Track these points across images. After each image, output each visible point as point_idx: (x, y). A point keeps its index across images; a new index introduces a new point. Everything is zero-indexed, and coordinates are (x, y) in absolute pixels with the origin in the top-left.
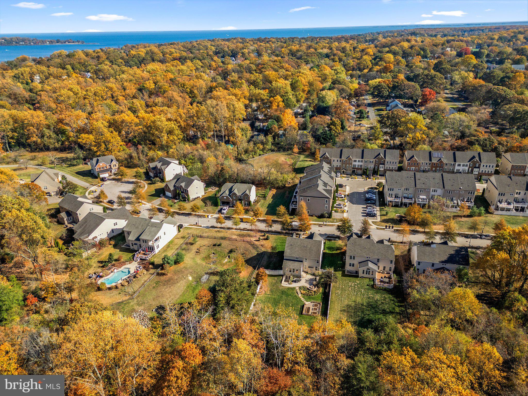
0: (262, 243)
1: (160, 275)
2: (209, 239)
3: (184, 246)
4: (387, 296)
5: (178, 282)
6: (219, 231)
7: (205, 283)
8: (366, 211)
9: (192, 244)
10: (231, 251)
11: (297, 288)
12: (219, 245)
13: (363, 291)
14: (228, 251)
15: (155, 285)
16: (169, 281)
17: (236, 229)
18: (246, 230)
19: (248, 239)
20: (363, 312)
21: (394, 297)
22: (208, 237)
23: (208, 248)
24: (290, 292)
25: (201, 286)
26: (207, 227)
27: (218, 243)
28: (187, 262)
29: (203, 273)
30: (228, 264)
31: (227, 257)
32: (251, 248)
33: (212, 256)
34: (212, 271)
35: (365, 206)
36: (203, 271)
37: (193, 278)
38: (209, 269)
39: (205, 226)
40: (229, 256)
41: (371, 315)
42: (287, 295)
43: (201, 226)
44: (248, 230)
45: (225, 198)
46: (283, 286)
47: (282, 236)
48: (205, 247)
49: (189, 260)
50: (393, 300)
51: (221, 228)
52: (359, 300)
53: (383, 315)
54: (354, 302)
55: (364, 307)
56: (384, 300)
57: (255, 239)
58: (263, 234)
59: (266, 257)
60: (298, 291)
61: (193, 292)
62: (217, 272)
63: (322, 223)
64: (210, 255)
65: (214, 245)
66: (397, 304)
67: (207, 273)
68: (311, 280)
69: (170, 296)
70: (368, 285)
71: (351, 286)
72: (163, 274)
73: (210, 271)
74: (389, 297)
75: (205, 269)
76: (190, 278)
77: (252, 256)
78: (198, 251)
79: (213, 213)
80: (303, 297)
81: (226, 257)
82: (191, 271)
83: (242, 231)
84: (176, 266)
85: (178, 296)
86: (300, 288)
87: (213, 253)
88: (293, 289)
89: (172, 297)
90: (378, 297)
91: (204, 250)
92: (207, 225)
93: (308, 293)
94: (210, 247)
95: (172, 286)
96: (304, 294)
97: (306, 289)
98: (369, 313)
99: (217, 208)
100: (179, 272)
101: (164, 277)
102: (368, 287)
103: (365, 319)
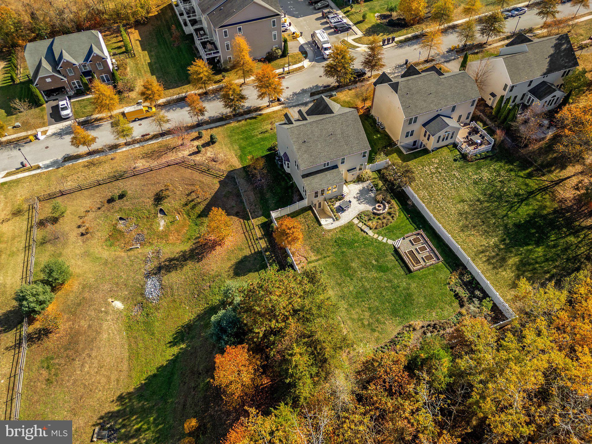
0: (209, 154)
1: (39, 338)
2: (85, 192)
3: (38, 234)
4: (497, 166)
5: (98, 333)
6: (92, 164)
7: (160, 298)
8: (327, 23)
9: (55, 220)
10: (159, 199)
11: (356, 221)
12: (122, 196)
13: (457, 174)
14: (151, 201)
15: (45, 373)
16: (77, 343)
17: (127, 144)
18: (151, 139)
19: (172, 157)
20: (494, 215)
21: (506, 163)
22: (80, 189)
23: (100, 212)
24: (349, 236)
25: (157, 309)
26: (55, 163)
27: (117, 193)
28: (78, 271)
29: (140, 277)
30: (172, 228)
31: (159, 215)
32: (197, 176)
33: (121, 225)
34: (156, 263)
35: (320, 15)
36: (135, 272)
37: (124, 300)
38: (146, 262)
39: (48, 162)
40: (161, 211)
41: (510, 214)
42: (350, 244)
43: (39, 167)
44: (155, 137)
45: (49, 80)
46: (330, 231)
47: (234, 124)
48: (91, 215)
49: (79, 263)
50: (511, 170)
51: (90, 154)
52: (466, 194)
53: (526, 205)
54: (463, 201)
55: (486, 204)
56: (499, 175)
57: (186, 153)
58: (195, 134)
59: (241, 181)
60: (360, 225)
61: (153, 334)
62: (171, 260)
63: (281, 70)
64: (115, 226)
65: (111, 201)
66: (522, 174)
67: (148, 276)
68: (362, 192)
69: (109, 378)
70: (455, 160)
71: (432, 173)
72: (45, 332)
73: (151, 266)
74: (501, 167)
75: (137, 267)
76: (118, 305)
77: (213, 192)
78: (82, 230)
79: (44, 125)
80: (379, 234)
81: (156, 216)
82: (107, 287)
83: (145, 144)
84: (59, 293)
85: (125, 366)
86: (359, 217)
87: (121, 219)
88: (350, 226)
89: (113, 377)
90: (486, 174)
91: (96, 223)
92: (52, 160)
93: (380, 221)
94: (103, 209)
95: (92, 349)
96: (376, 228)
97: (372, 216)
98: (505, 212)
99: (42, 110)
100: (79, 305)
101: (53, 337)
102: (457, 162)
103: (510, 226)
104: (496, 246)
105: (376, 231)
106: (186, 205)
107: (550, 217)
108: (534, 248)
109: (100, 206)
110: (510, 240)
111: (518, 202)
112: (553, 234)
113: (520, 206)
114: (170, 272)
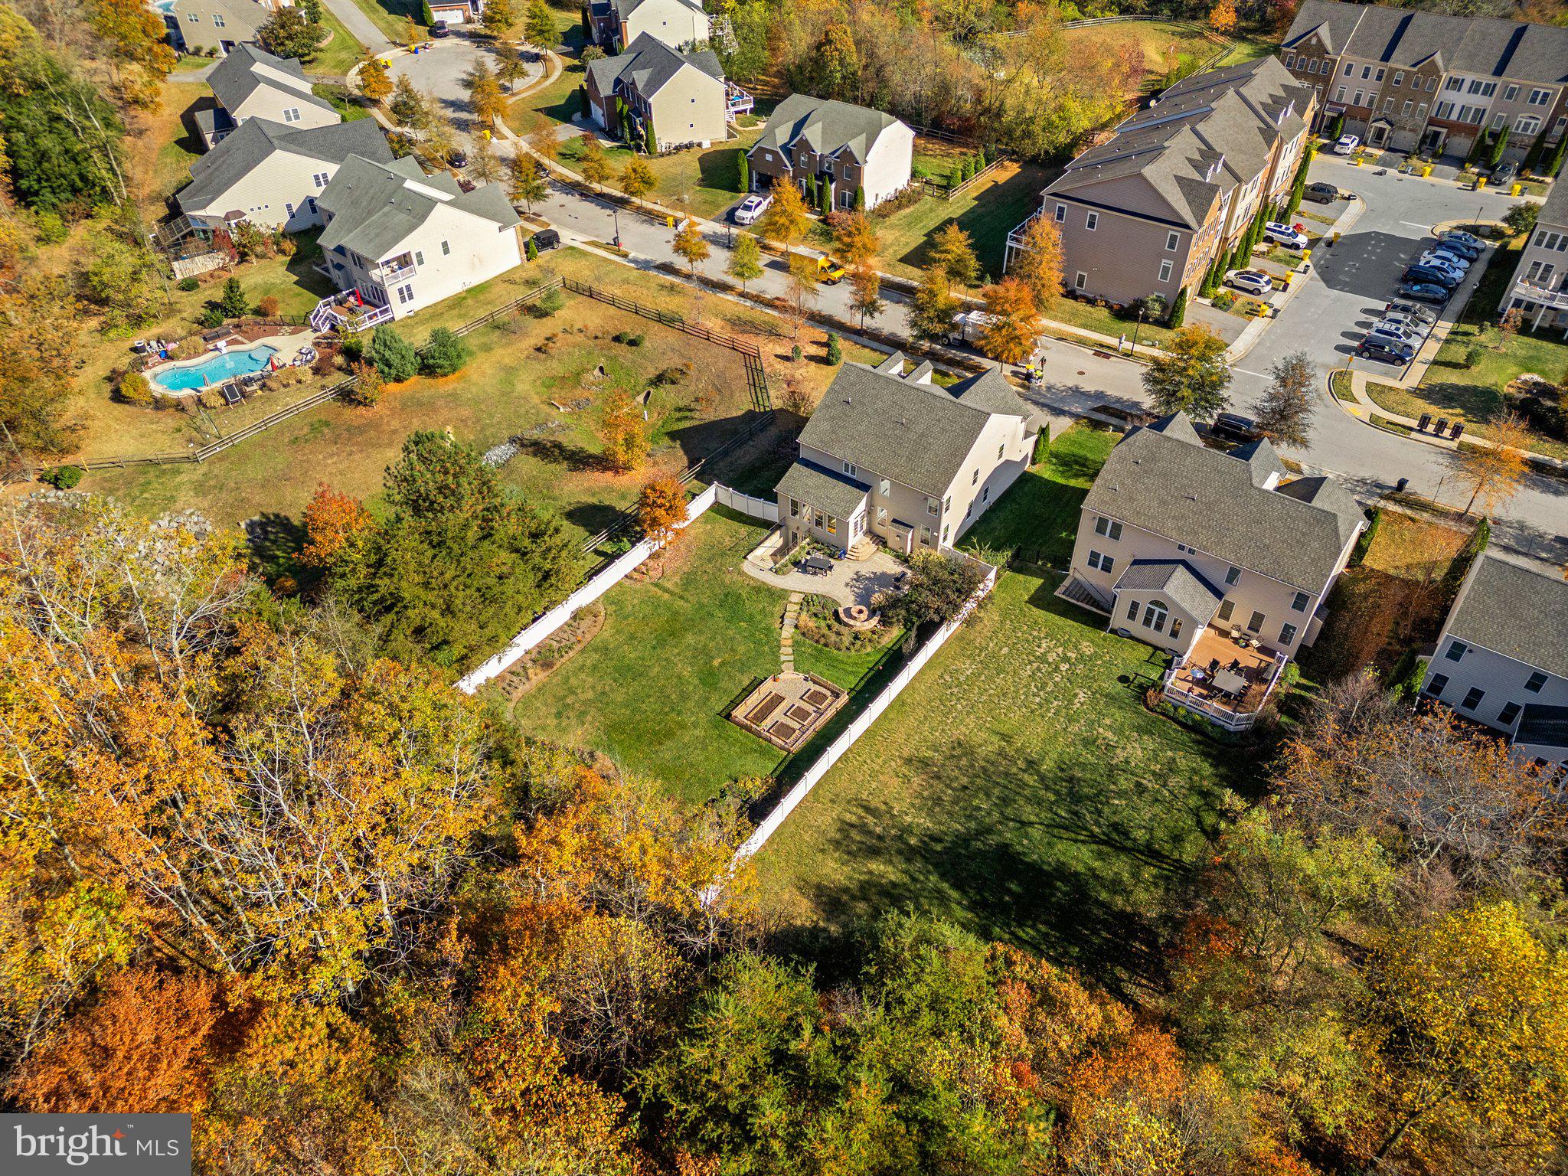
1: (349, 401)
2: (612, 310)
3: (510, 317)
6: (672, 288)
8: (1368, 325)
9: (541, 315)
10: (664, 378)
11: (796, 598)
12: (633, 343)
13: (1081, 698)
14: (652, 372)
15: (306, 431)
16: (362, 433)
17: (743, 294)
18: (775, 307)
19: (755, 342)
20: (1006, 802)
21: (1221, 775)
22: (613, 302)
23: (591, 342)
26: (645, 265)
27: (636, 334)
28: (475, 377)
29: (506, 434)
31: (640, 398)
32: (740, 383)
34: (541, 437)
35: (1381, 306)
36: (510, 426)
38: (537, 426)
39: (641, 257)
40: (648, 395)
42: (737, 616)
43: (625, 256)
44: (784, 309)
45: (769, 157)
48: (580, 338)
49: (488, 371)
51: (691, 277)
52: (1033, 738)
53: (1098, 853)
54: (1005, 738)
55: (1032, 780)
57: (779, 351)
58: (826, 337)
60: (793, 610)
62: (558, 446)
64: (585, 370)
65: (618, 339)
67: (514, 440)
68: (879, 578)
70: (1123, 679)
71: (1043, 659)
72: (362, 401)
73: (536, 435)
74: (1195, 771)
77: (723, 416)
78: (545, 344)
80: (794, 644)
81: (634, 396)
84: (426, 381)
86: (810, 599)
87: (601, 369)
88: (778, 595)
91: (570, 349)
92: (649, 258)
93: (825, 631)
94: (598, 342)
95: (361, 451)
96: (804, 634)
97: (828, 613)
98: (1033, 818)
99: (732, 198)
100: (421, 404)
101: (361, 410)
102: (1120, 686)
103: (993, 840)
104: (907, 830)
105: (801, 637)
106: (680, 410)
107: (1096, 911)
108: (959, 903)
109: (600, 335)
110: (946, 851)
111: (1093, 835)
112: (1038, 931)
113: (1083, 842)
114: (535, 455)
